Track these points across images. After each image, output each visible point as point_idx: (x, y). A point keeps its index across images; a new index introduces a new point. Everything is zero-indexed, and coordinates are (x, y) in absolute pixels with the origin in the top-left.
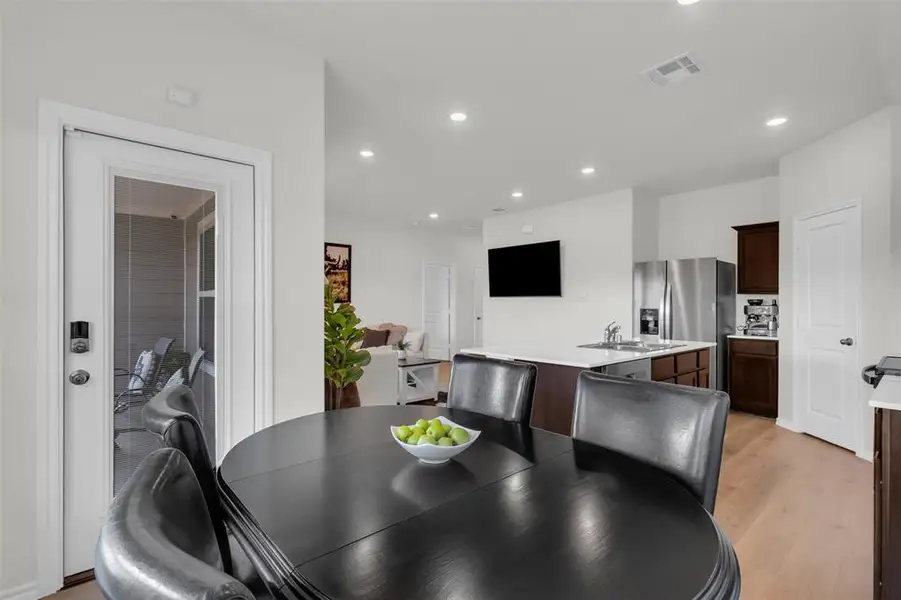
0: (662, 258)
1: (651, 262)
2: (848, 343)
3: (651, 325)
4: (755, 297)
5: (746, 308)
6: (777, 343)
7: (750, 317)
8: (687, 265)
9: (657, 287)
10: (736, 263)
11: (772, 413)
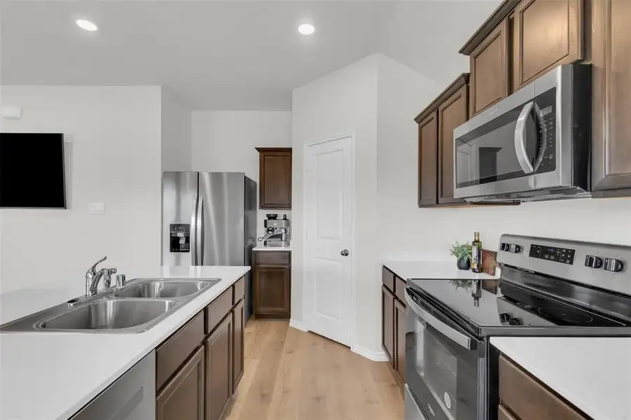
0: (195, 169)
1: (185, 172)
2: (345, 254)
3: (182, 242)
4: (272, 212)
5: (265, 221)
6: (290, 253)
7: (268, 230)
8: (217, 177)
9: (189, 199)
10: (257, 181)
11: (286, 316)
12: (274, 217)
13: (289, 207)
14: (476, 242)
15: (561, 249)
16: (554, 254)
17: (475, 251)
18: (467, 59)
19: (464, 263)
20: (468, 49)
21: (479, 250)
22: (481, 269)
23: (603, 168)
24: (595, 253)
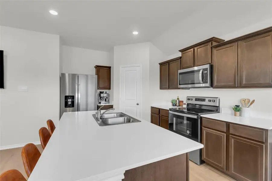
2: (138, 104)
3: (70, 103)
5: (100, 94)
6: (112, 106)
7: (101, 97)
12: (102, 93)
13: (109, 89)
14: (178, 99)
15: (202, 99)
16: (201, 100)
17: (178, 101)
18: (181, 53)
19: (174, 105)
20: (182, 51)
21: (179, 101)
22: (179, 106)
23: (215, 84)
24: (210, 99)
